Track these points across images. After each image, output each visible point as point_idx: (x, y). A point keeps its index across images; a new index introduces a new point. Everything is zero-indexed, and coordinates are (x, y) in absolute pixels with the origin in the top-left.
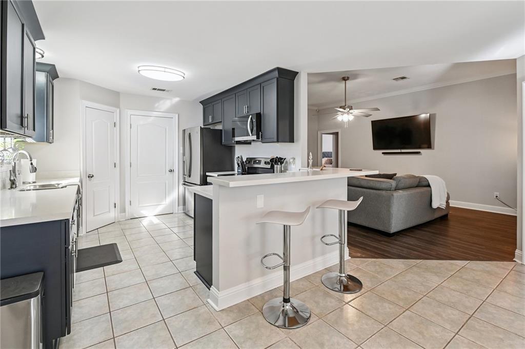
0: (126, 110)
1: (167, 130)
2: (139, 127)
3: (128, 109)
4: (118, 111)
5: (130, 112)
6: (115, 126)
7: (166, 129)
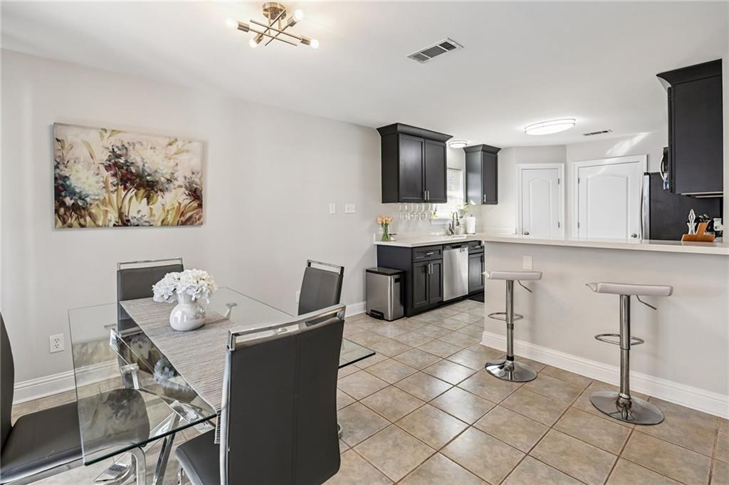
0: (573, 163)
1: (629, 180)
2: (589, 182)
3: (574, 161)
4: (563, 165)
5: (578, 164)
6: (559, 183)
7: (627, 179)
